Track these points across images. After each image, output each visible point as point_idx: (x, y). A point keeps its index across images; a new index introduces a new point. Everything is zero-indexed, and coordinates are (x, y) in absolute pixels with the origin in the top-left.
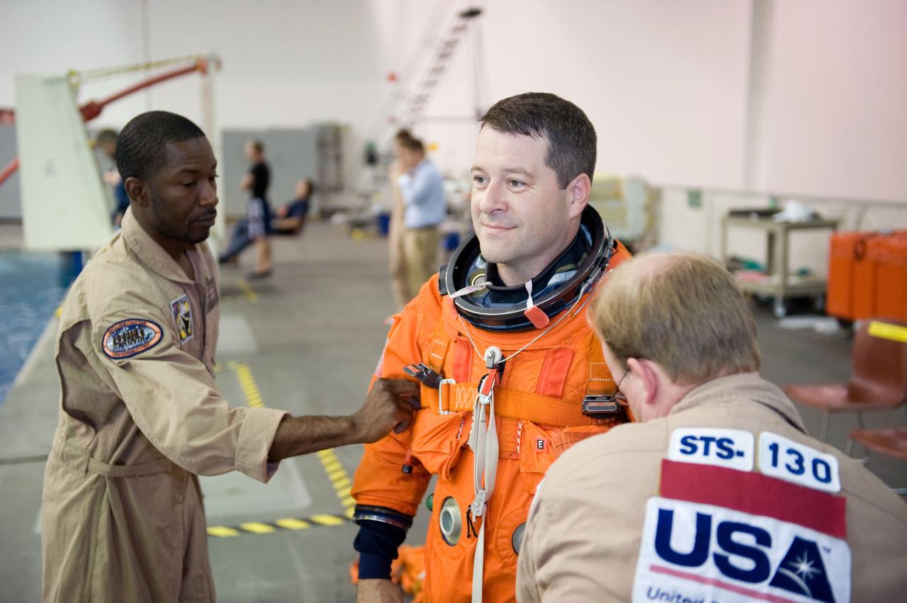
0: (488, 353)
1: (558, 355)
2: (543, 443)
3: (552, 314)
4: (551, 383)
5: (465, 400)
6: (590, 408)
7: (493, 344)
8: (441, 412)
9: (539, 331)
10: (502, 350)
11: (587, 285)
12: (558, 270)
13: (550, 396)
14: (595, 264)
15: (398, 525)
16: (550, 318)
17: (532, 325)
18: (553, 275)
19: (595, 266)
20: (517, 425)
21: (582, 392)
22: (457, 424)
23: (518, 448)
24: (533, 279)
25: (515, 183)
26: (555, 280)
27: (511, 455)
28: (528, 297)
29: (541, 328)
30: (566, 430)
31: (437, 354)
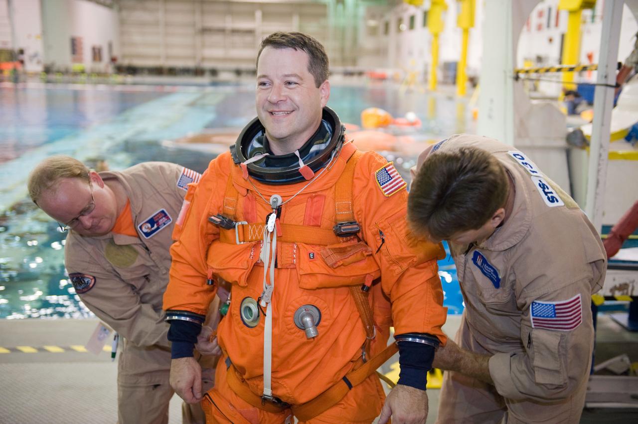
0: (271, 199)
1: (315, 199)
2: (313, 255)
3: (316, 170)
4: (313, 218)
5: (257, 233)
6: (343, 230)
7: (276, 193)
8: (238, 243)
9: (307, 182)
10: (281, 197)
11: (335, 152)
12: (316, 143)
13: (313, 226)
14: (338, 140)
15: (197, 322)
16: (315, 172)
17: (303, 177)
18: (313, 145)
19: (338, 141)
20: (293, 247)
21: (332, 221)
22: (249, 250)
23: (295, 261)
24: (298, 150)
25: (289, 83)
26: (314, 148)
27: (290, 266)
28: (298, 160)
29: (309, 179)
30: (329, 247)
31: (229, 206)
